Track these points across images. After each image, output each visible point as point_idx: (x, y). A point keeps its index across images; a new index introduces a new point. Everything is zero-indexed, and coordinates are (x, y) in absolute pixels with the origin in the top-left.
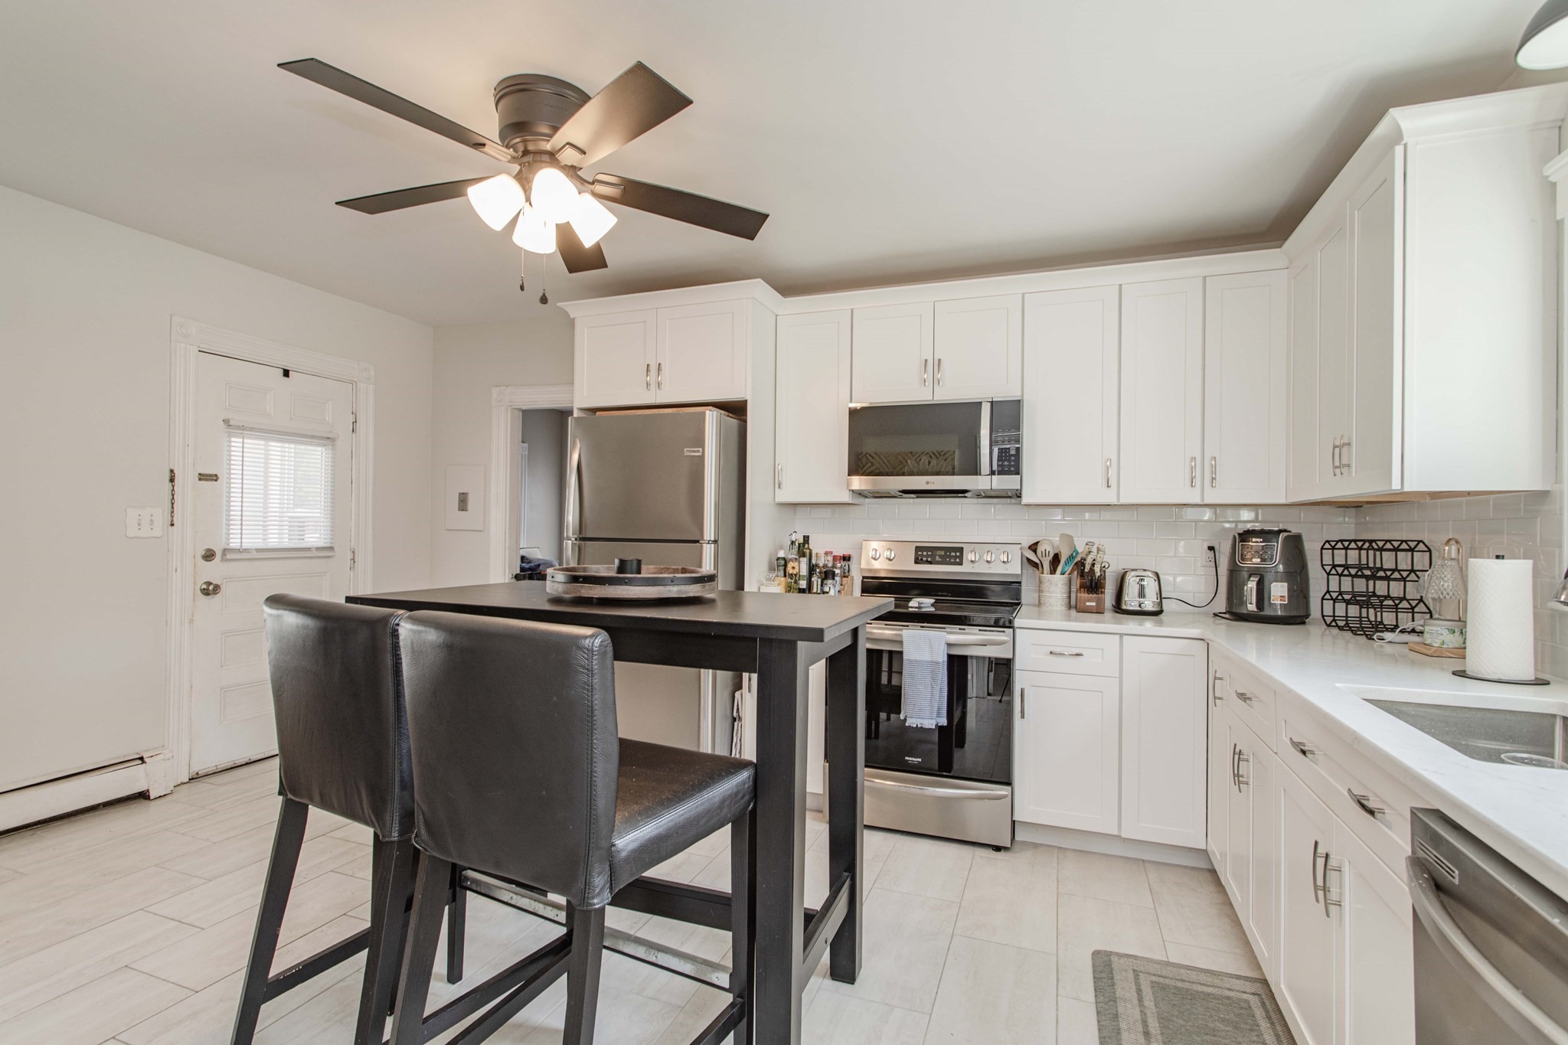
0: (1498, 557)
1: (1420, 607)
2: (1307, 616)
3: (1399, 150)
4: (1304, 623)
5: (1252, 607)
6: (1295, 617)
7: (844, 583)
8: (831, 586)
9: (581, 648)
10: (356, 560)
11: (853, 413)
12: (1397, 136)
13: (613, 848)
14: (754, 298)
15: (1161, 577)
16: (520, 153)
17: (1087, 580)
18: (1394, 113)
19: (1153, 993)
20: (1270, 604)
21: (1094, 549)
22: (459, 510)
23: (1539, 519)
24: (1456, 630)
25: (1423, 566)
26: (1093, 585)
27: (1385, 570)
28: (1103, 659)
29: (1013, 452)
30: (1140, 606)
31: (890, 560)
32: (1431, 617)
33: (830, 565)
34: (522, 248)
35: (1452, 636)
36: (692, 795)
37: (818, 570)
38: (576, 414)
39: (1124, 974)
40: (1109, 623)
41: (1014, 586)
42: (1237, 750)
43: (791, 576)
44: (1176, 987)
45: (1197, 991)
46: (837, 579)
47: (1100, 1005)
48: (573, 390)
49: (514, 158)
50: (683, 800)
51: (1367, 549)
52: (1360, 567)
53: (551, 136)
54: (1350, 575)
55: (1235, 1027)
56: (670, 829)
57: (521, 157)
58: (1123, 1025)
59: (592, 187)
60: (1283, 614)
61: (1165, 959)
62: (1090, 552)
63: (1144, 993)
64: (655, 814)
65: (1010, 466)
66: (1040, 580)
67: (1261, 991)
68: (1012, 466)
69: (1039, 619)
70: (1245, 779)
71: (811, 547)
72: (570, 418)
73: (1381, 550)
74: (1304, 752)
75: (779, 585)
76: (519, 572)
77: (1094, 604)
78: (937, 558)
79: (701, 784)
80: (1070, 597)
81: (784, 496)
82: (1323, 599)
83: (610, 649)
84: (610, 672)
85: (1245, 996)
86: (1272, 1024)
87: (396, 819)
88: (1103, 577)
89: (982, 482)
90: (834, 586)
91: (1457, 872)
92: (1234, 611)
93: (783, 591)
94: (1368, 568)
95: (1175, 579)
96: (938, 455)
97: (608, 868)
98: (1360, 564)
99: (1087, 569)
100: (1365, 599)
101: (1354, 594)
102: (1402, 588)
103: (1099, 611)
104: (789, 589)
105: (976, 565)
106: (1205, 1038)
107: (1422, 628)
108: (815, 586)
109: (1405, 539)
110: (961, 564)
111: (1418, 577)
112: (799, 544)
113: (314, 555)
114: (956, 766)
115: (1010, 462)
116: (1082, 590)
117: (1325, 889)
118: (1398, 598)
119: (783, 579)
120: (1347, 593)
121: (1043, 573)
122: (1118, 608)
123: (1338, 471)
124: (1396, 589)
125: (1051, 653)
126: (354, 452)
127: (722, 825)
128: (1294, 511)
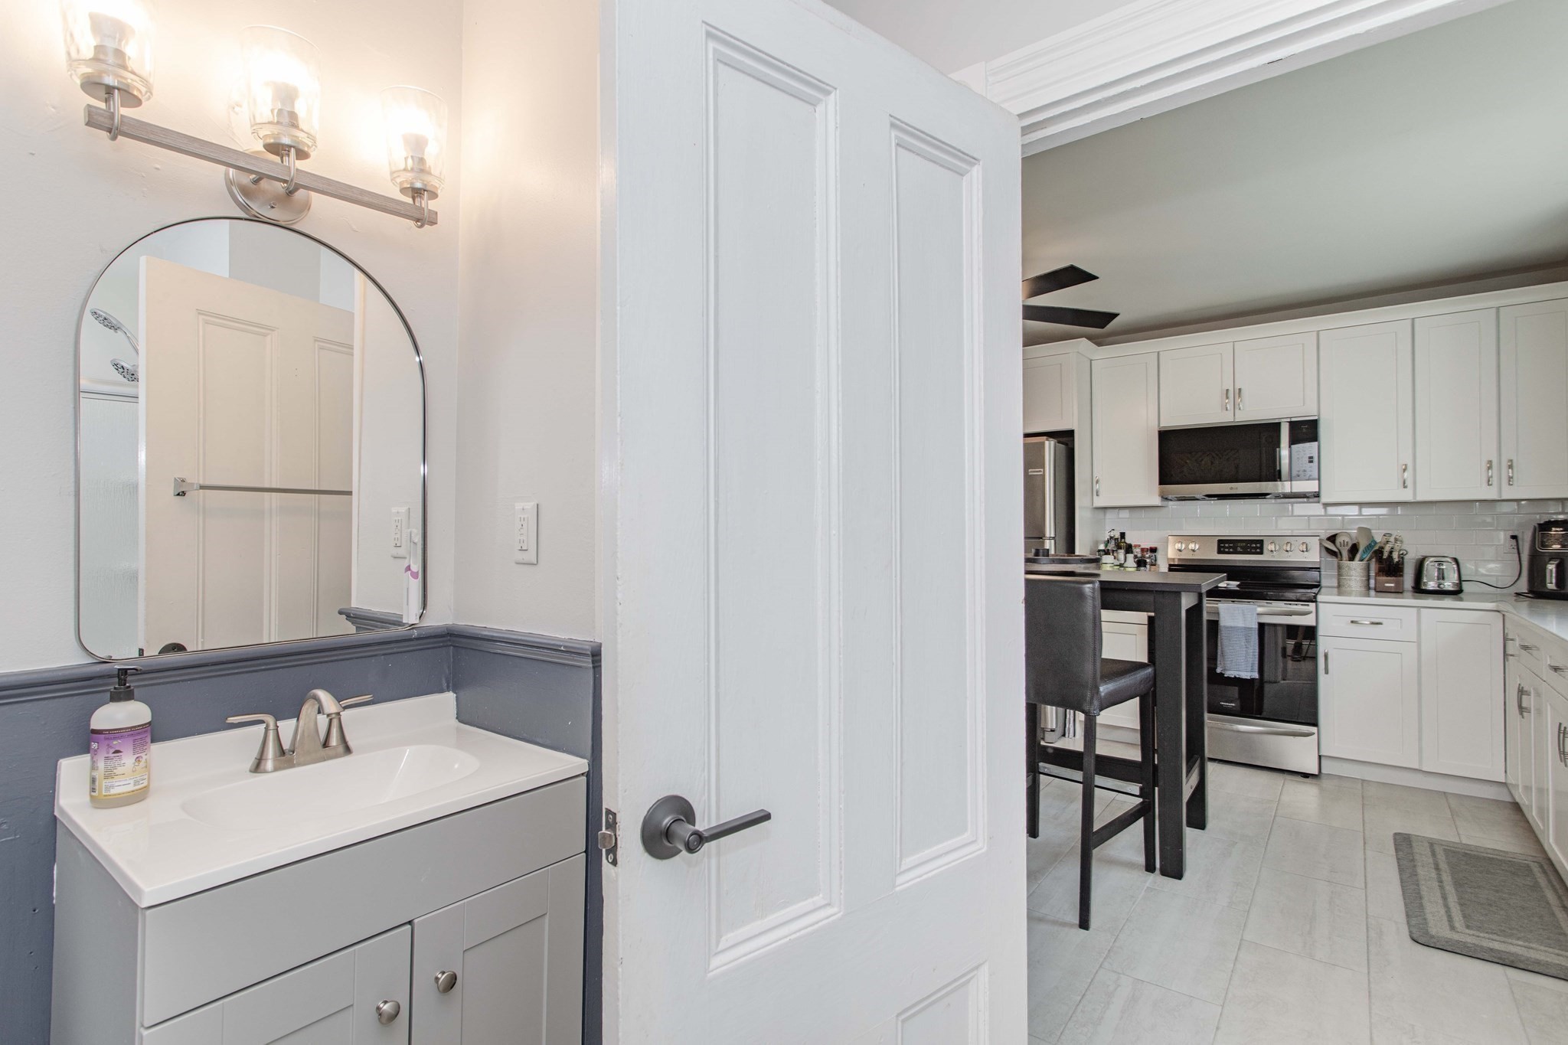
5: (1552, 586)
11: (1162, 433)
14: (1078, 352)
15: (1461, 563)
17: (1385, 565)
19: (1445, 853)
21: (1392, 539)
26: (1392, 569)
28: (1401, 628)
30: (1439, 587)
31: (1193, 552)
33: (1139, 555)
39: (1422, 843)
40: (1409, 601)
41: (1314, 571)
42: (1521, 688)
44: (1466, 853)
45: (1483, 856)
46: (1148, 566)
47: (1398, 854)
55: (1513, 874)
61: (1458, 841)
62: (1388, 541)
66: (1339, 566)
67: (1541, 861)
69: (1338, 596)
70: (1525, 708)
74: (1556, 670)
77: (1393, 585)
78: (1239, 549)
80: (1368, 580)
85: (1526, 862)
88: (1401, 563)
89: (1282, 486)
92: (1535, 590)
95: (1476, 565)
99: (1385, 555)
103: (1398, 592)
105: (1275, 554)
110: (1261, 553)
112: (1116, 539)
116: (1381, 573)
121: (1342, 560)
122: (1419, 589)
125: (1352, 622)
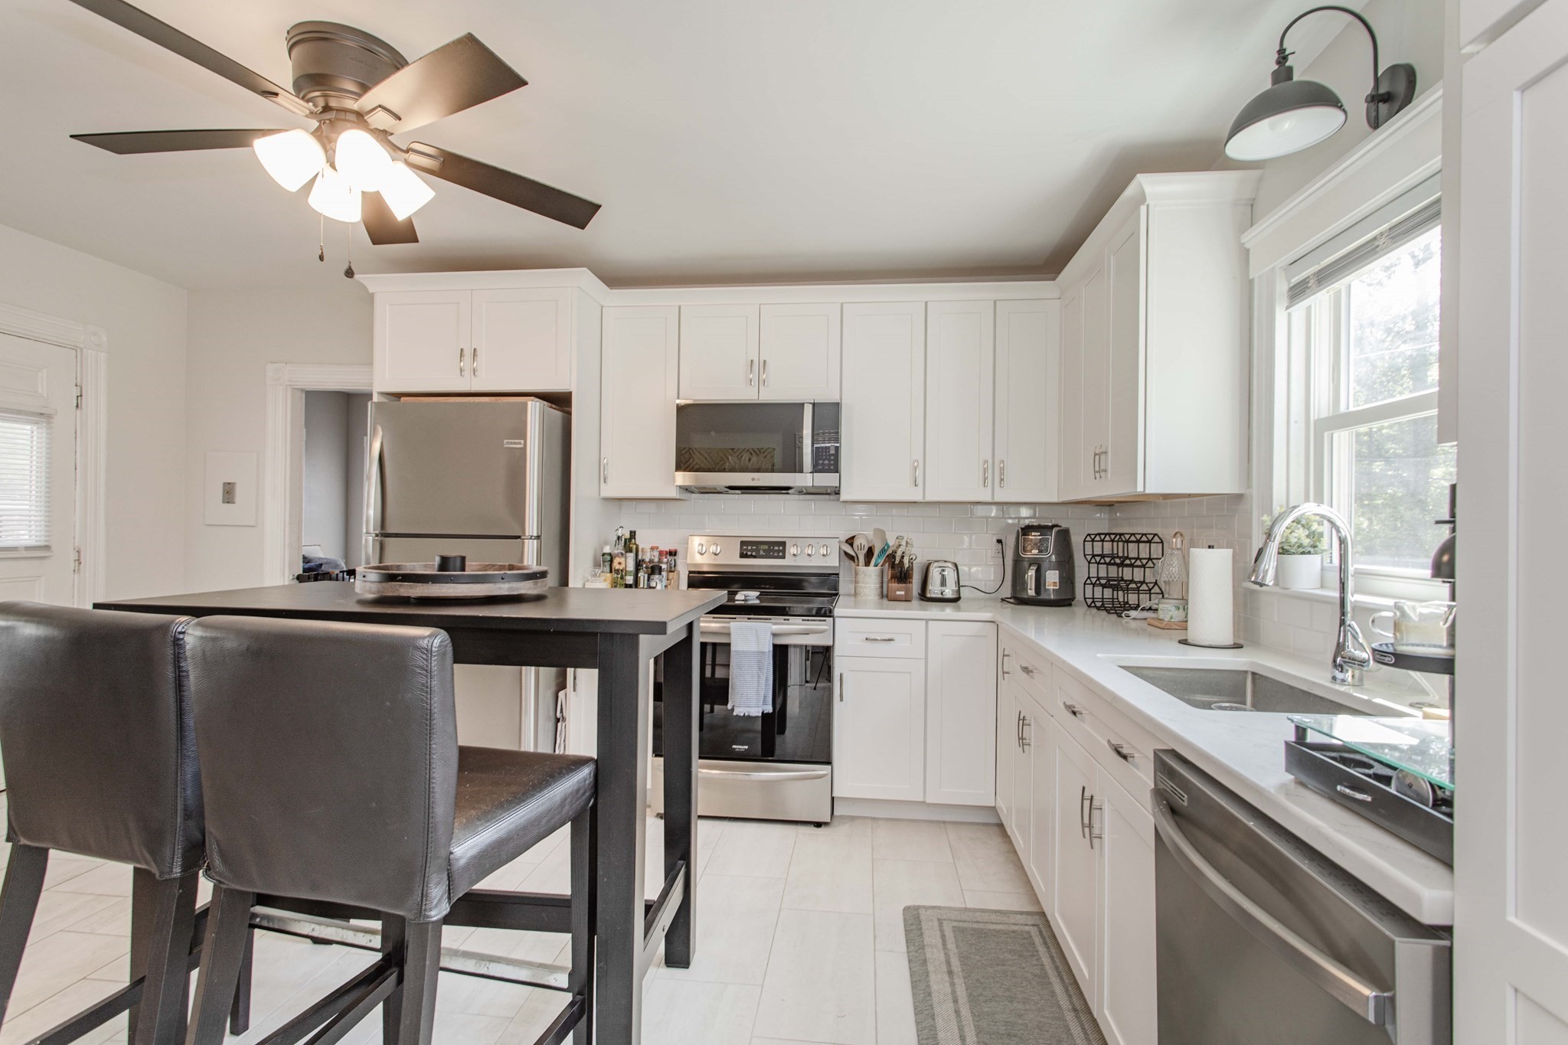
0: (1210, 547)
1: (1155, 589)
2: (1073, 599)
3: (1143, 209)
4: (1070, 605)
5: (1031, 593)
6: (1064, 601)
7: (670, 577)
8: (658, 581)
9: (419, 648)
10: (82, 560)
11: (681, 409)
12: (1141, 199)
13: (452, 856)
14: (579, 287)
15: (959, 568)
16: (320, 109)
17: (897, 571)
18: (1140, 178)
19: (955, 937)
20: (1046, 590)
21: (904, 543)
22: (223, 502)
23: (1237, 516)
24: (1181, 607)
25: (1157, 555)
26: (902, 575)
27: (1130, 559)
28: (911, 643)
29: (832, 452)
30: (942, 594)
31: (716, 554)
32: (1163, 596)
33: (656, 560)
34: (321, 214)
35: (1177, 612)
36: (533, 796)
37: (644, 565)
38: (376, 398)
39: (930, 924)
40: (916, 611)
41: (833, 578)
42: (1022, 717)
43: (617, 571)
44: (973, 929)
45: (990, 930)
46: (664, 574)
47: (910, 954)
48: (372, 372)
49: (311, 113)
50: (524, 801)
51: (1118, 541)
52: (1112, 556)
53: (360, 96)
54: (1105, 563)
55: (1021, 956)
56: (509, 832)
57: (321, 113)
58: (931, 968)
59: (406, 156)
60: (1055, 598)
61: (963, 906)
62: (900, 545)
63: (947, 937)
64: (495, 818)
65: (829, 465)
66: (856, 572)
67: (1039, 922)
68: (832, 465)
69: (855, 608)
70: (1027, 741)
71: (637, 543)
72: (369, 403)
73: (1128, 541)
74: (1074, 713)
75: (605, 580)
76: (301, 572)
77: (903, 593)
78: (762, 553)
79: (541, 784)
80: (882, 587)
81: (609, 491)
82: (1085, 584)
83: (450, 649)
84: (449, 673)
85: (1027, 928)
86: (1048, 948)
87: (179, 852)
88: (911, 568)
89: (805, 479)
90: (661, 581)
91: (1186, 796)
92: (1018, 596)
93: (609, 586)
94: (1118, 557)
95: (970, 570)
96: (758, 452)
97: (446, 878)
98: (1113, 554)
99: (897, 561)
100: (1116, 583)
101: (1109, 579)
102: (1143, 573)
103: (907, 599)
104: (615, 584)
105: (798, 558)
106: (996, 968)
107: (1156, 606)
108: (642, 581)
109: (1144, 532)
110: (783, 557)
111: (1154, 564)
112: (626, 540)
113: (23, 556)
114: (778, 752)
115: (828, 461)
116: (893, 580)
117: (1090, 826)
118: (1140, 582)
119: (609, 575)
120: (1103, 578)
121: (858, 565)
122: (923, 596)
123: (1098, 475)
124: (1138, 575)
125: (867, 639)
126: (78, 433)
127: (563, 824)
128: (1063, 508)
